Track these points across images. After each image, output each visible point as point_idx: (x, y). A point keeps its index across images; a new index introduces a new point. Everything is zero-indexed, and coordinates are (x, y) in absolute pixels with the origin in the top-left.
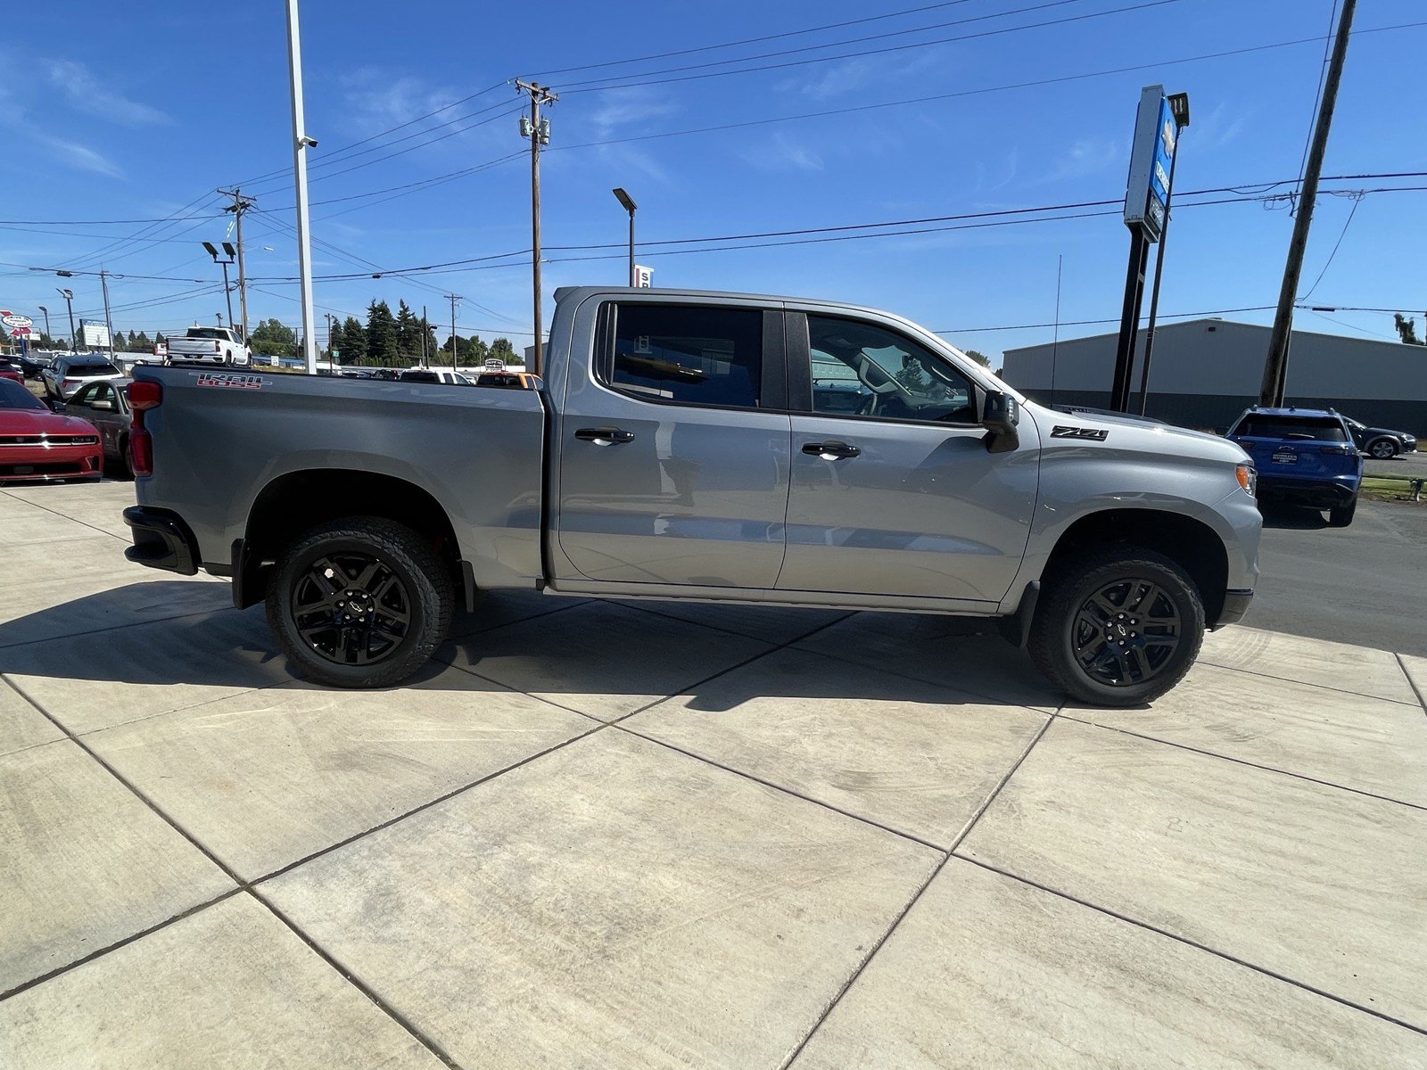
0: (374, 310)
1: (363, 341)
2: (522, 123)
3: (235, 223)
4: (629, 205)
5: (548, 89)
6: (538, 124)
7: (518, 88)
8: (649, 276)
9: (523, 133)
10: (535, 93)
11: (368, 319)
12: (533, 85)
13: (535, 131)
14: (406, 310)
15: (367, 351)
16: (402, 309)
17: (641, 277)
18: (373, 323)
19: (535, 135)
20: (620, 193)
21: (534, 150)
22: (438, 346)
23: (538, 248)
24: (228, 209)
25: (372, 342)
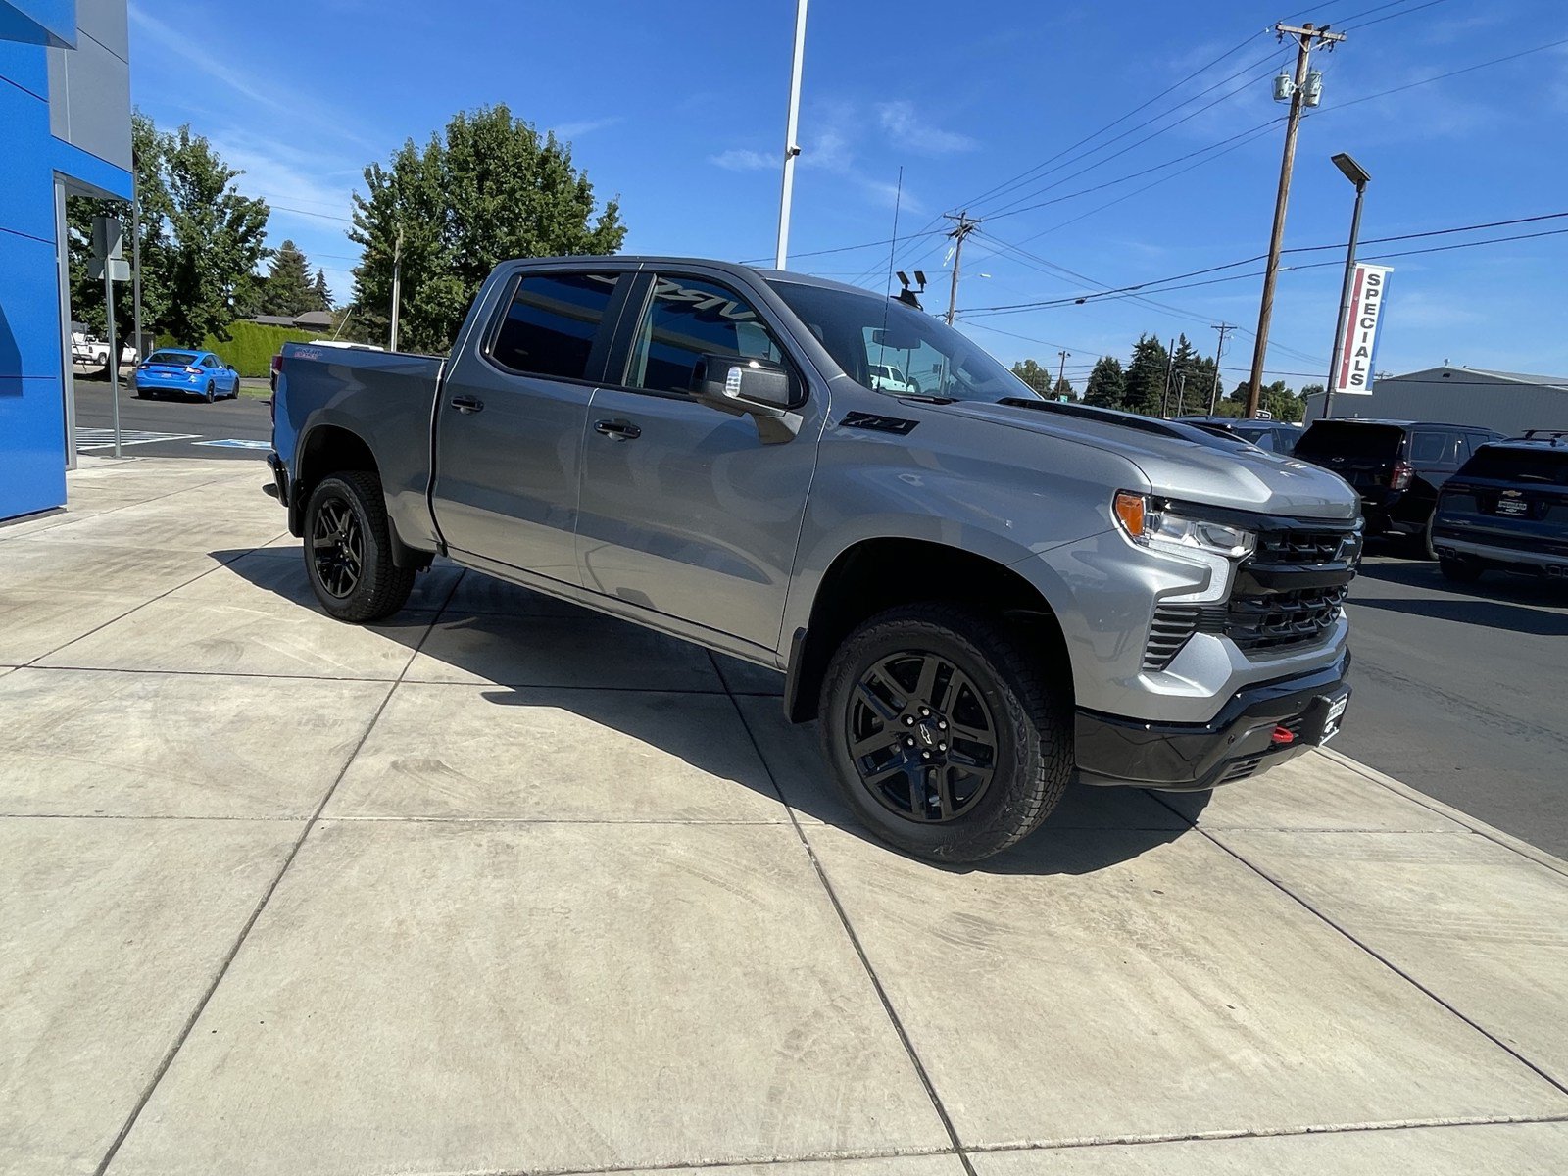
0: (1141, 348)
1: (1120, 386)
2: (1279, 81)
3: (955, 249)
4: (1359, 179)
5: (1326, 28)
6: (1303, 79)
7: (1280, 36)
8: (1382, 280)
9: (1278, 96)
10: (1305, 38)
11: (1133, 359)
12: (1305, 27)
13: (1297, 90)
14: (1187, 347)
15: (1122, 398)
16: (1181, 346)
17: (1366, 279)
18: (1138, 366)
19: (1296, 96)
20: (1344, 163)
21: (1291, 118)
22: (1223, 395)
23: (1277, 250)
24: (952, 235)
25: (1130, 388)
